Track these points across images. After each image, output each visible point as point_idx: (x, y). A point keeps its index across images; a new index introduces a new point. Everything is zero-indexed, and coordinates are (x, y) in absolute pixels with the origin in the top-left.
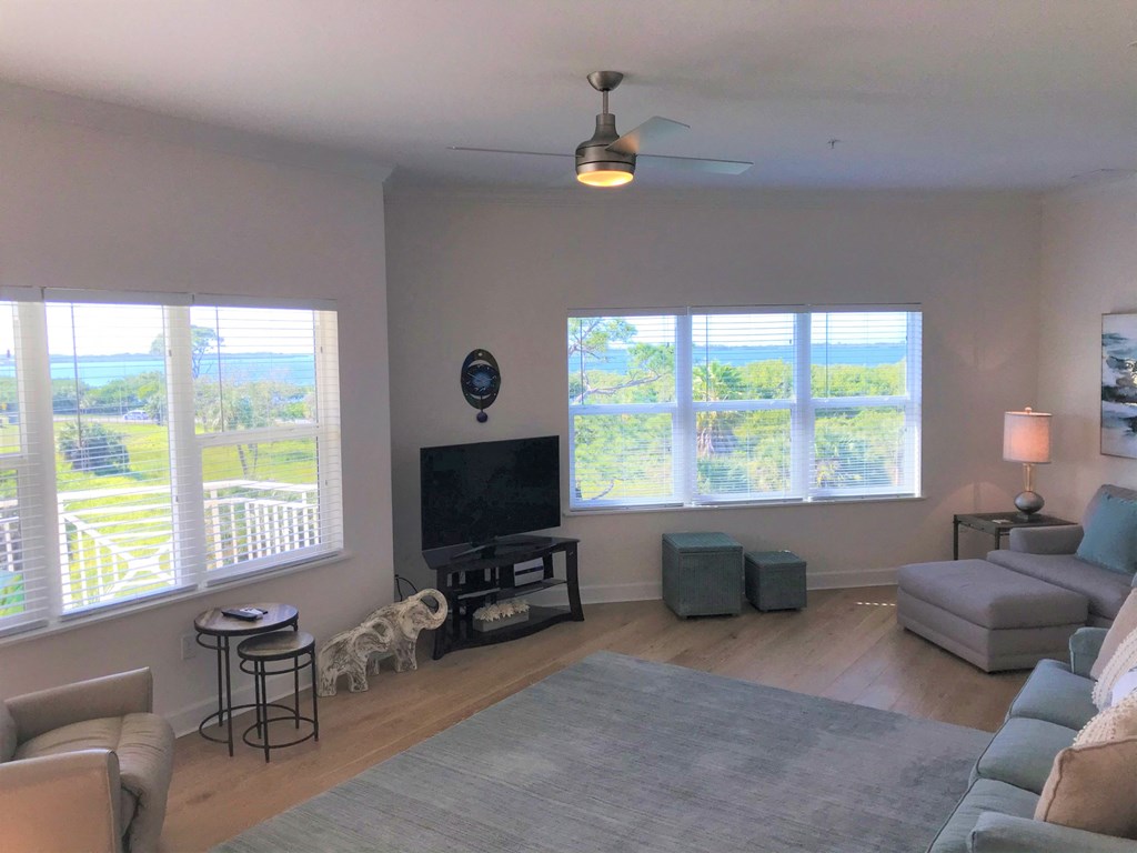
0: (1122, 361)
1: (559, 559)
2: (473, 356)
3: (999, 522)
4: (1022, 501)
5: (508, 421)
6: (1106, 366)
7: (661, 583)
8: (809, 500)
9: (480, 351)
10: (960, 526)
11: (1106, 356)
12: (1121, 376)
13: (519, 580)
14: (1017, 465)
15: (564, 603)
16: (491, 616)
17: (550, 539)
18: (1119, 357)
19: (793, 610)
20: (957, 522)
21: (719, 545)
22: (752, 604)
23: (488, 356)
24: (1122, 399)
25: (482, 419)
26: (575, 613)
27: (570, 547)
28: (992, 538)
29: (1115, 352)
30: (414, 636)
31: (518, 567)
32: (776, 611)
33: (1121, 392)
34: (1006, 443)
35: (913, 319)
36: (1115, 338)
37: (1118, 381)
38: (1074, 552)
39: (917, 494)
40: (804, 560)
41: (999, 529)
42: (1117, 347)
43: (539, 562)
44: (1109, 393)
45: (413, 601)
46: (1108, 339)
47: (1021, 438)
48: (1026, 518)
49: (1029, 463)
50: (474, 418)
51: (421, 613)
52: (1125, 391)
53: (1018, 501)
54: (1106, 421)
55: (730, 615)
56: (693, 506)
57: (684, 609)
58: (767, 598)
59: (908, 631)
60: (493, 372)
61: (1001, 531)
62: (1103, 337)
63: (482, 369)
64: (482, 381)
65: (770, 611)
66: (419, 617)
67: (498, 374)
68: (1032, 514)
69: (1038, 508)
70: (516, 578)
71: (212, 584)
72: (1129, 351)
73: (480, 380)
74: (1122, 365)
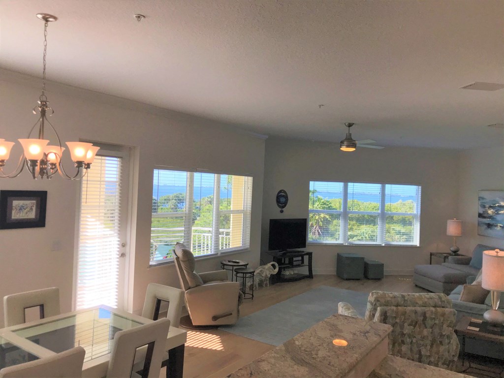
1: (306, 258)
2: (280, 192)
3: (445, 255)
4: (452, 249)
5: (290, 213)
6: (479, 206)
7: (336, 269)
8: (383, 245)
9: (282, 190)
10: (432, 256)
11: (480, 203)
12: (484, 210)
13: (295, 263)
14: (451, 237)
15: (307, 273)
16: (288, 273)
17: (303, 252)
19: (379, 279)
20: (431, 254)
21: (356, 256)
22: (366, 277)
23: (285, 192)
24: (485, 217)
25: (282, 212)
26: (310, 276)
27: (310, 254)
28: (443, 260)
29: (483, 203)
30: (269, 276)
31: (295, 259)
32: (373, 279)
34: (448, 230)
35: (418, 188)
36: (483, 198)
37: (483, 212)
38: (469, 264)
39: (418, 245)
40: (383, 263)
41: (445, 257)
42: (483, 201)
43: (300, 258)
44: (480, 215)
45: (269, 265)
46: (480, 198)
47: (452, 229)
48: (454, 254)
49: (456, 236)
50: (279, 211)
51: (271, 269)
52: (485, 215)
53: (451, 249)
54: (479, 224)
55: (359, 279)
56: (346, 244)
57: (345, 276)
58: (371, 275)
59: (416, 286)
60: (286, 197)
61: (446, 258)
62: (479, 198)
63: (283, 196)
64: (282, 200)
65: (372, 279)
66: (271, 270)
67: (287, 198)
68: (455, 252)
69: (457, 251)
70: (294, 262)
71: (222, 253)
72: (487, 203)
73: (282, 199)
74: (484, 207)
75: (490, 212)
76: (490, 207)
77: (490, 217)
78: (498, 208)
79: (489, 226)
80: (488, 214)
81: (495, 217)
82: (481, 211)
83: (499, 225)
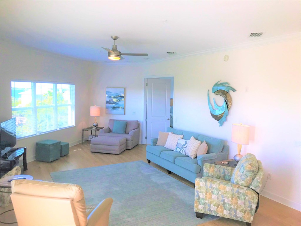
0: (111, 96)
4: (94, 124)
6: (107, 97)
8: (58, 129)
11: (107, 95)
12: (110, 99)
14: (93, 117)
18: (110, 96)
19: (67, 155)
20: (83, 130)
24: (111, 103)
33: (110, 102)
34: (90, 113)
36: (109, 92)
37: (109, 100)
39: (75, 125)
42: (109, 94)
44: (107, 102)
47: (94, 111)
48: (95, 127)
49: (96, 116)
52: (111, 102)
54: (107, 107)
55: (58, 159)
59: (92, 152)
62: (106, 92)
69: (97, 125)
72: (112, 95)
74: (110, 97)
75: (115, 100)
76: (115, 97)
77: (115, 103)
78: (120, 98)
79: (114, 108)
80: (113, 101)
81: (118, 103)
82: (108, 100)
83: (121, 107)
